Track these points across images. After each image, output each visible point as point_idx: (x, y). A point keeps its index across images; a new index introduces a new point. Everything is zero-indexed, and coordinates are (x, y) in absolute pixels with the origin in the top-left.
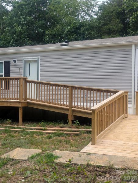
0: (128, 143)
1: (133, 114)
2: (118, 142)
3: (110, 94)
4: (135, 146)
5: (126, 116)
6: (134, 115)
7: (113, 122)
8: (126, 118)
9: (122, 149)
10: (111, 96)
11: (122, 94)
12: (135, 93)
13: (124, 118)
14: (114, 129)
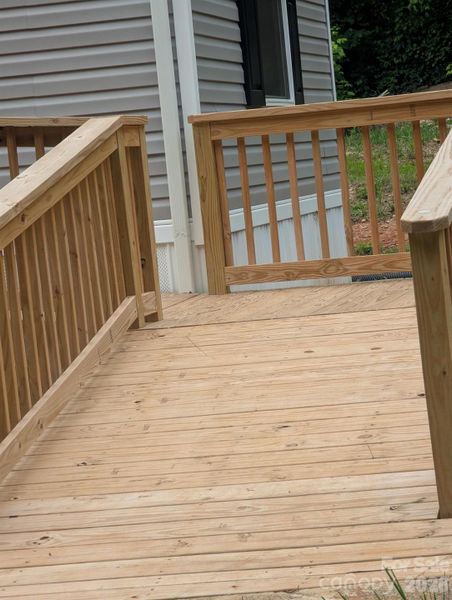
0: (203, 494)
1: (190, 288)
2: (132, 499)
3: (13, 156)
4: (264, 509)
5: (150, 308)
6: (196, 292)
7: (65, 366)
8: (153, 318)
9: (171, 543)
10: (23, 174)
11: (102, 142)
12: (189, 128)
13: (135, 326)
14: (82, 411)
